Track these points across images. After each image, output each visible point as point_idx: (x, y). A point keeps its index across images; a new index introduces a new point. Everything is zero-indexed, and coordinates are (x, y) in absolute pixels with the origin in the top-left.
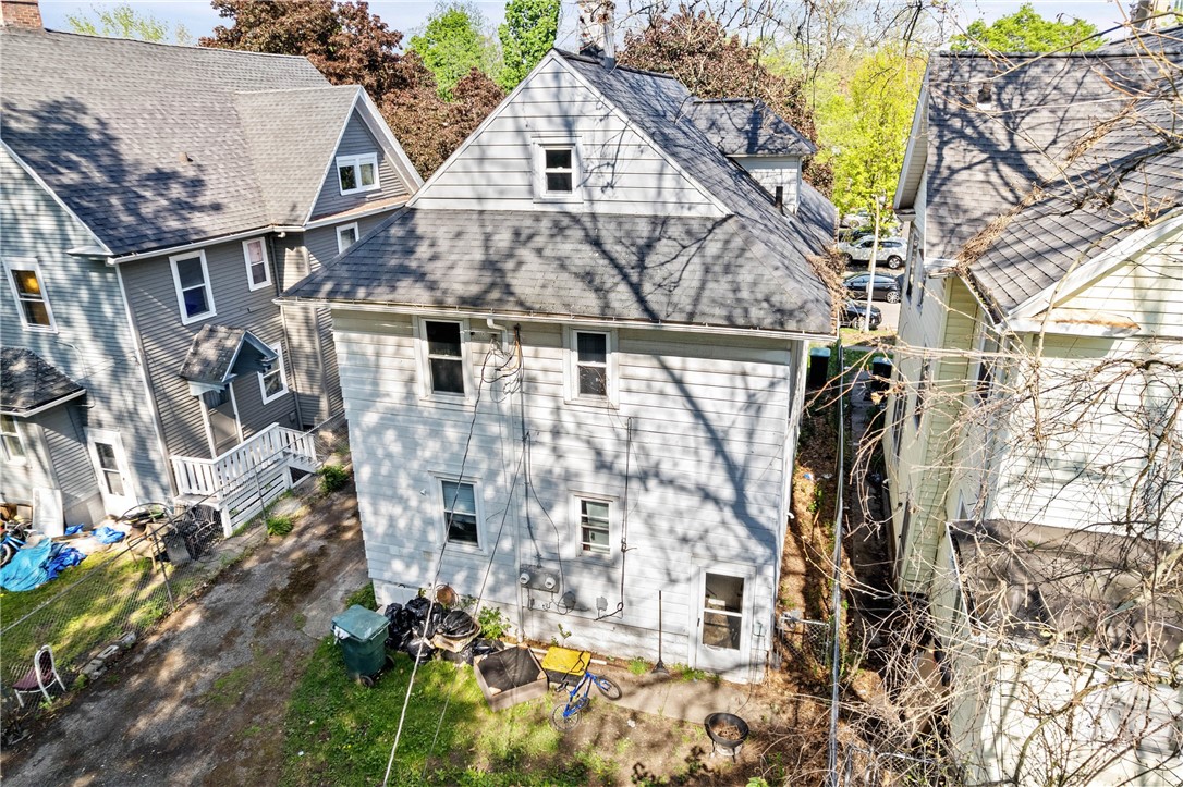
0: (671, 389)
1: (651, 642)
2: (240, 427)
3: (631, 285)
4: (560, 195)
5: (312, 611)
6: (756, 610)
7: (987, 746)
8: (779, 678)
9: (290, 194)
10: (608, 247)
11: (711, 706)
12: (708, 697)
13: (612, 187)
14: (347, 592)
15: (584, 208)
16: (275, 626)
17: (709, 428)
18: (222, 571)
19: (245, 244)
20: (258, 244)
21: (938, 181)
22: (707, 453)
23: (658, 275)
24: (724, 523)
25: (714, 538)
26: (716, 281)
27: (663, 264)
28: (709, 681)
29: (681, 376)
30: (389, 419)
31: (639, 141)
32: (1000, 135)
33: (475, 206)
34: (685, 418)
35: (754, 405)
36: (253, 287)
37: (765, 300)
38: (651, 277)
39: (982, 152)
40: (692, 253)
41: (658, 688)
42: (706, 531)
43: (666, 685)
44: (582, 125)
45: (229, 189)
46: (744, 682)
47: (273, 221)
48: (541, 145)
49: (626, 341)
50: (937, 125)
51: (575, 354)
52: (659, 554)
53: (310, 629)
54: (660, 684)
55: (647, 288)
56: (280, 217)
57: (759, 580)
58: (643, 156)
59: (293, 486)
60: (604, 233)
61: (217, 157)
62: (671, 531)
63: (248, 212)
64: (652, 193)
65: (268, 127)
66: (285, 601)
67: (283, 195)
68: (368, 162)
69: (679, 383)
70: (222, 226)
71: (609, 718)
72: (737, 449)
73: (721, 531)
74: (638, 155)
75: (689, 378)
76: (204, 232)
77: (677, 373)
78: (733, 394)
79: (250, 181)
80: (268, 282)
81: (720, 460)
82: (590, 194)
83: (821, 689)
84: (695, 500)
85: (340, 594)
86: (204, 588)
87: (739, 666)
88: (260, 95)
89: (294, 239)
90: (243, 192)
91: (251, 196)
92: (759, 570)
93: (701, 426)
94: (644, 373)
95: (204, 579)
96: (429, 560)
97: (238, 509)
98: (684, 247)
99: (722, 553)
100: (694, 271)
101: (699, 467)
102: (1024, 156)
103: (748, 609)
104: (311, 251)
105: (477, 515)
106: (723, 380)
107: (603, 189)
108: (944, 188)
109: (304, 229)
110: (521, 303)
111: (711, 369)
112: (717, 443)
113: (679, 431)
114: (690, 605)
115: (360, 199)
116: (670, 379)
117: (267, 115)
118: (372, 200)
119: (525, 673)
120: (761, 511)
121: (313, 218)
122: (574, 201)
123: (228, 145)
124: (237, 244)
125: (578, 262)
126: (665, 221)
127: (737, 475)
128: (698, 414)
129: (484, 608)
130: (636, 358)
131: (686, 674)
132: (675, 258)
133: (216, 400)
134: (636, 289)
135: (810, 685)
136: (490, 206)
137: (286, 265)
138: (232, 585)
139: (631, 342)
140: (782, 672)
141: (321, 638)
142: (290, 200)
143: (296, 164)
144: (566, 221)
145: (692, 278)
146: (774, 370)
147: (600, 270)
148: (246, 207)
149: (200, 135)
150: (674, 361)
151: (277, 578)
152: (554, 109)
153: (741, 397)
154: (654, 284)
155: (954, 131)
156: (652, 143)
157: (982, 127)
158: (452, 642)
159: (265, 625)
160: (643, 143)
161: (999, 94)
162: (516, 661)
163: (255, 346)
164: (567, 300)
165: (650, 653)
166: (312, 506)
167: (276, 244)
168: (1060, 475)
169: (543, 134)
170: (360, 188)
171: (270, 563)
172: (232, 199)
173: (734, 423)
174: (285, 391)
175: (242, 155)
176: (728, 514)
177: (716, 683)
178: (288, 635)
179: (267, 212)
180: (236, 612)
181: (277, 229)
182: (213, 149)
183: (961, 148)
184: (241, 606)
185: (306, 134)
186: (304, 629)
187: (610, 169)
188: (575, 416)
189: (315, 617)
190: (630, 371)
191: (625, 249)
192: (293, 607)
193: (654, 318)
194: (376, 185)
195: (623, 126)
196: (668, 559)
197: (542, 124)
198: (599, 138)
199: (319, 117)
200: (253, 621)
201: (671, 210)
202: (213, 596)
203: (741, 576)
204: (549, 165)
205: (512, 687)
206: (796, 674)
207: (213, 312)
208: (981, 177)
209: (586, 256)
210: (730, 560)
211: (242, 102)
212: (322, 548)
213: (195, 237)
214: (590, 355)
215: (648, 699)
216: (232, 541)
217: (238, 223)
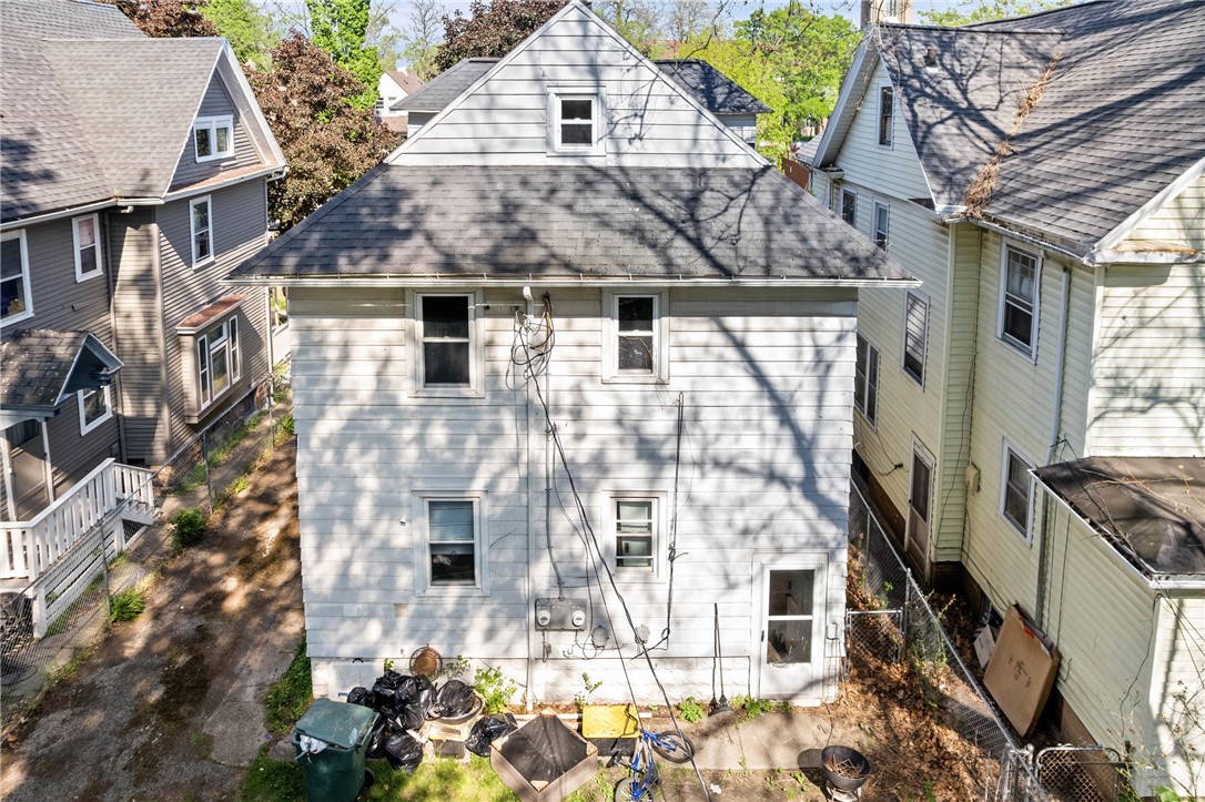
0: (731, 353)
1: (702, 673)
2: (49, 471)
3: (689, 239)
4: (581, 148)
5: (216, 725)
6: (828, 606)
7: (1155, 712)
8: (854, 689)
9: (139, 160)
10: (648, 201)
11: (795, 744)
12: (786, 732)
13: (641, 139)
14: (260, 686)
15: (611, 161)
16: (165, 762)
17: (773, 395)
18: (48, 693)
19: (75, 222)
20: (90, 222)
21: (920, 134)
22: (771, 423)
23: (716, 227)
24: (792, 506)
25: (779, 525)
26: (780, 232)
27: (716, 216)
28: (777, 712)
29: (743, 339)
30: (355, 427)
31: (670, 91)
32: (956, 95)
33: (477, 161)
34: (748, 385)
35: (823, 366)
36: (81, 277)
37: (837, 249)
38: (708, 231)
39: (947, 109)
40: (742, 204)
41: (723, 735)
42: (771, 518)
43: (732, 728)
44: (609, 75)
45: (56, 153)
46: (817, 703)
47: (116, 193)
48: (557, 94)
49: (679, 304)
50: (901, 85)
51: (616, 322)
52: (716, 553)
53: (223, 752)
54: (723, 730)
55: (708, 242)
56: (128, 188)
57: (832, 568)
58: (674, 107)
59: (125, 547)
60: (640, 187)
61: (33, 114)
62: (730, 524)
63: (84, 181)
64: (687, 145)
65: (98, 81)
66: (169, 718)
67: (129, 160)
68: (222, 125)
69: (740, 346)
70: (56, 198)
71: (687, 789)
72: (804, 416)
73: (789, 515)
74: (668, 106)
75: (753, 340)
76: (34, 205)
77: (739, 335)
78: (800, 354)
79: (79, 144)
80: (98, 272)
81: (787, 433)
82: (617, 146)
83: (906, 693)
84: (757, 484)
85: (251, 691)
86: (21, 725)
87: (811, 684)
88: (80, 43)
89: (143, 215)
90: (73, 157)
91: (83, 162)
92: (831, 556)
93: (766, 394)
94: (702, 337)
95: (19, 711)
96: (397, 616)
97: (57, 591)
98: (732, 199)
99: (789, 542)
100: (751, 223)
101: (762, 443)
102: (982, 112)
103: (820, 605)
104: (163, 229)
105: (476, 542)
106: (789, 339)
107: (631, 140)
108: (928, 141)
109: (162, 202)
110: (567, 266)
111: (776, 327)
112: (782, 409)
113: (742, 402)
114: (751, 614)
115: (215, 167)
116: (730, 343)
117: (95, 67)
118: (227, 168)
119: (564, 750)
120: (832, 485)
121: (173, 188)
122: (599, 153)
123: (44, 100)
124: (67, 221)
125: (621, 218)
126: (704, 172)
127: (804, 447)
128: (760, 378)
129: (478, 671)
130: (691, 322)
131: (749, 709)
132: (726, 210)
133: (20, 434)
134: (697, 244)
135: (890, 692)
136: (493, 161)
137: (124, 249)
138: (69, 712)
139: (684, 304)
140: (852, 681)
141: (245, 763)
142: (139, 167)
143: (143, 124)
144: (590, 175)
145: (752, 228)
146: (842, 323)
147: (648, 226)
148: (80, 176)
149: (8, 86)
150: (734, 322)
151: (141, 686)
152: (580, 59)
153: (809, 355)
154: (713, 238)
155: (916, 90)
156: (684, 94)
157: (938, 88)
158: (457, 727)
159: (145, 764)
160: (675, 93)
161: (940, 60)
162: (548, 737)
163: (96, 354)
164: (621, 260)
165: (701, 689)
166: (164, 571)
167: (113, 220)
168: (1139, 403)
169: (561, 83)
170: (214, 155)
171: (123, 665)
172: (61, 165)
173: (800, 386)
174: (108, 415)
175: (63, 112)
176: (796, 494)
177: (786, 711)
178: (190, 771)
179: (107, 182)
180: (89, 753)
181: (121, 203)
182: (25, 103)
183: (928, 105)
184: (95, 742)
185: (156, 90)
186: (213, 756)
187: (638, 120)
188: (618, 397)
189: (224, 733)
190: (683, 337)
191: (668, 203)
192: (186, 726)
193: (726, 272)
194: (230, 152)
195: (653, 76)
196: (726, 560)
197: (564, 73)
198: (628, 88)
199: (172, 71)
200: (124, 760)
201: (709, 162)
202: (40, 735)
203: (810, 567)
204: (564, 117)
205: (561, 774)
206: (869, 681)
207: (29, 313)
208: (955, 131)
209: (626, 211)
210: (796, 550)
211: (55, 50)
212: (199, 629)
213: (25, 212)
214: (635, 323)
215: (719, 751)
216: (48, 643)
217: (74, 195)
